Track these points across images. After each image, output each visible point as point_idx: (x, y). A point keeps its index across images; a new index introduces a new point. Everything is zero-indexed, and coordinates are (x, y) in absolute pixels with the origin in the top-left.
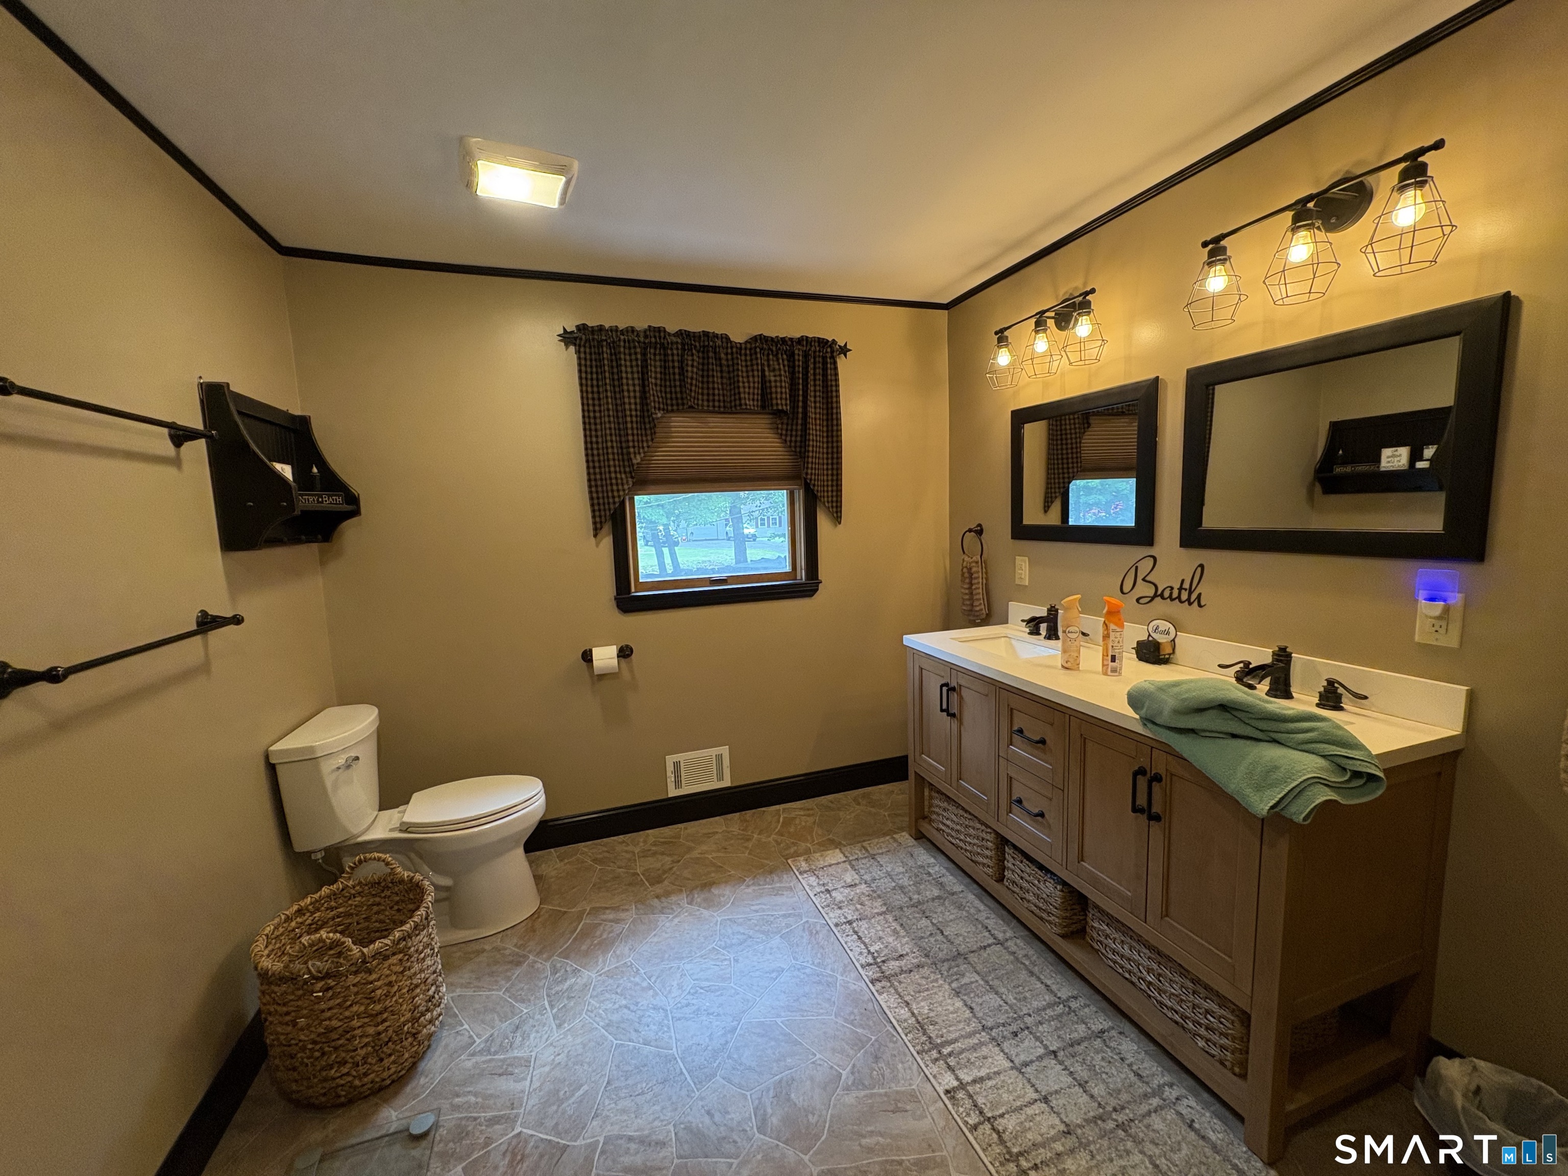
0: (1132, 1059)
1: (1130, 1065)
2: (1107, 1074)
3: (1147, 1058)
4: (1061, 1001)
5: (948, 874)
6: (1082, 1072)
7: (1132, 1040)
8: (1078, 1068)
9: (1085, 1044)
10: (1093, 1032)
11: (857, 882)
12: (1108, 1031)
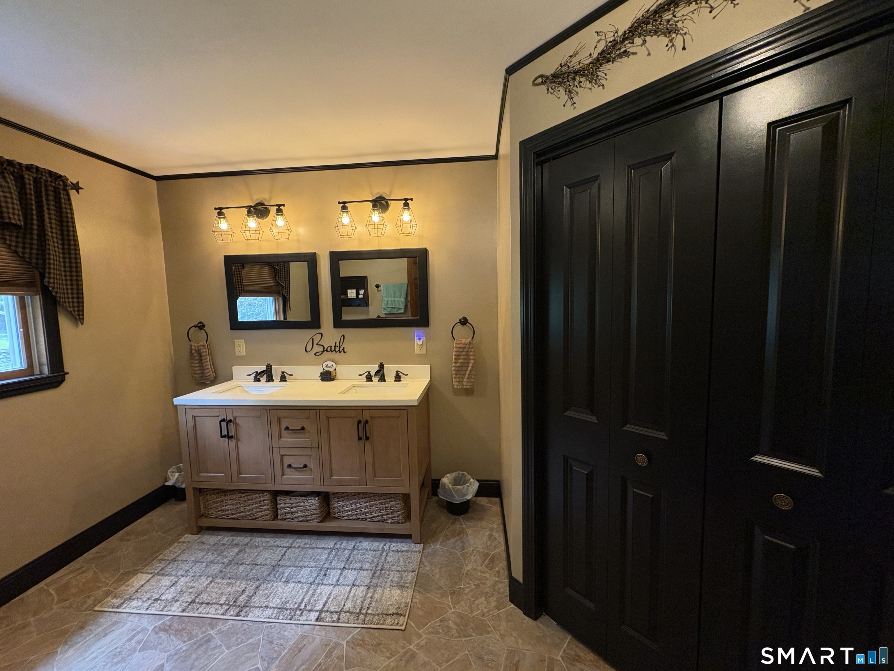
0: (369, 548)
1: (370, 550)
2: (365, 558)
3: (373, 543)
4: (332, 549)
5: (235, 538)
6: (358, 565)
7: (365, 542)
8: (356, 565)
9: (352, 555)
10: (351, 550)
11: (177, 580)
12: (355, 545)
